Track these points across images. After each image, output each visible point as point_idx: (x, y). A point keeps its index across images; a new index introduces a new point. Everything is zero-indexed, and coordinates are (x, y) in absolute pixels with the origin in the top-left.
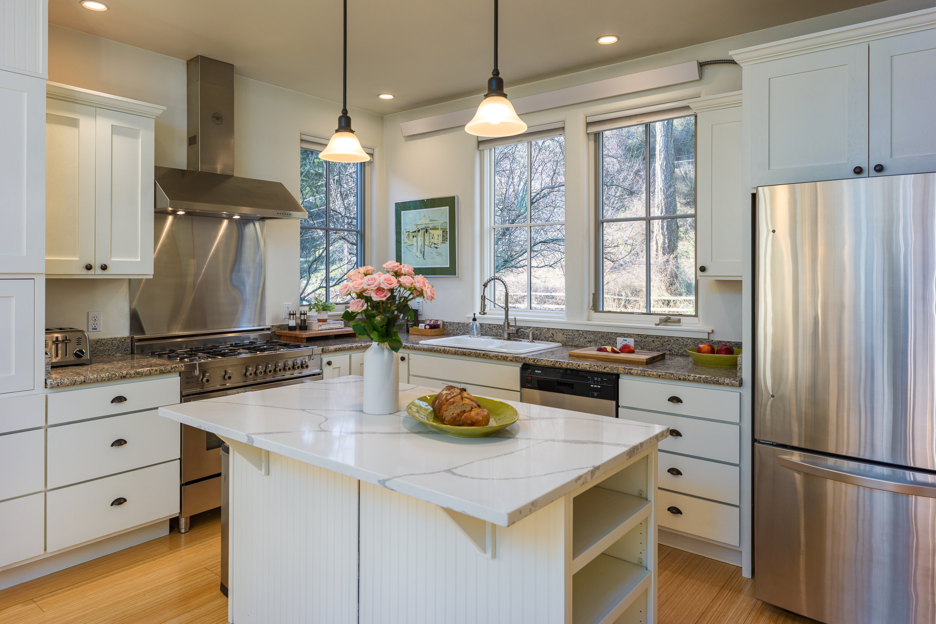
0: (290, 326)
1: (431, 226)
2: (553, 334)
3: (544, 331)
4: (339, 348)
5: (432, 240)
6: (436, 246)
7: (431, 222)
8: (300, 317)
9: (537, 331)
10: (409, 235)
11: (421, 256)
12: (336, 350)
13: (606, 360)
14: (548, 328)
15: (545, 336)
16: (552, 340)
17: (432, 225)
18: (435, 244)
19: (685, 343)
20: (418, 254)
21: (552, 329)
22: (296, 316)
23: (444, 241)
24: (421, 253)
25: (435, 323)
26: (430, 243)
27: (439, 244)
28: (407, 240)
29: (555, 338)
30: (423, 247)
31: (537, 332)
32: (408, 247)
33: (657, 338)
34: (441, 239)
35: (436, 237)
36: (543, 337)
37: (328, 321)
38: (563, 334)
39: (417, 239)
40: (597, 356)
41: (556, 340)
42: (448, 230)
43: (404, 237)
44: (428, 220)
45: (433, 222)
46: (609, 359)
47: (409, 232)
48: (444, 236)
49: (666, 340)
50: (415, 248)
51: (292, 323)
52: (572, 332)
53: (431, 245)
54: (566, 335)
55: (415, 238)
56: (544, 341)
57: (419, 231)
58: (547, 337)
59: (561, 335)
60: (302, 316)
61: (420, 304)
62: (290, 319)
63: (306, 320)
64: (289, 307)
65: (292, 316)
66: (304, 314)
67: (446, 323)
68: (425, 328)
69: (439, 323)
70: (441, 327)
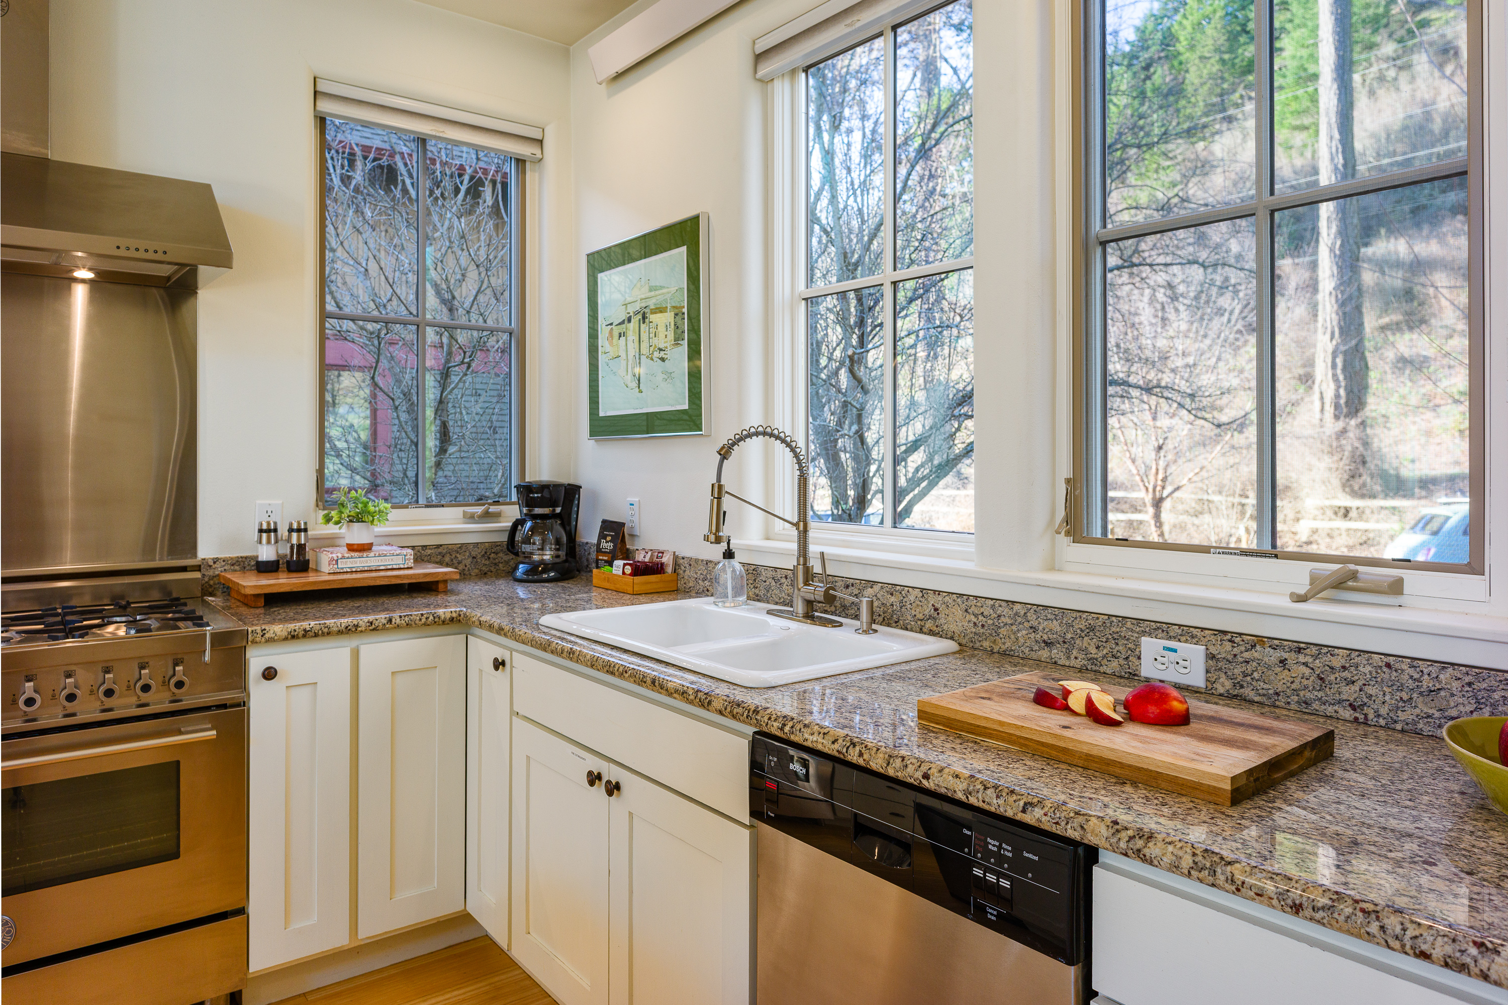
0: (263, 562)
1: (652, 304)
2: (936, 610)
3: (912, 598)
4: (305, 630)
5: (656, 341)
6: (662, 354)
7: (653, 294)
8: (290, 537)
9: (892, 594)
10: (611, 332)
11: (635, 384)
12: (293, 636)
13: (1054, 753)
14: (922, 590)
15: (914, 613)
16: (934, 628)
17: (654, 301)
18: (661, 349)
19: (1426, 683)
20: (629, 378)
21: (935, 591)
22: (276, 537)
23: (678, 339)
24: (635, 375)
25: (655, 559)
26: (651, 350)
27: (669, 348)
28: (608, 347)
29: (943, 621)
30: (638, 362)
31: (893, 599)
32: (610, 363)
33: (1299, 650)
34: (671, 335)
35: (662, 330)
36: (909, 618)
37: (374, 548)
38: (966, 611)
39: (627, 340)
40: (1018, 733)
41: (945, 627)
42: (685, 310)
43: (602, 341)
44: (646, 289)
45: (657, 293)
46: (1065, 750)
47: (612, 324)
48: (678, 328)
49: (1337, 662)
50: (623, 366)
51: (267, 553)
52: (993, 607)
53: (653, 353)
54: (976, 616)
55: (623, 339)
56: (912, 630)
57: (629, 320)
58: (920, 616)
59: (959, 613)
60: (295, 535)
61: (636, 507)
62: (260, 542)
63: (305, 544)
64: (269, 513)
65: (264, 535)
66: (299, 530)
67: (681, 561)
68: (624, 573)
69: (664, 560)
70: (669, 570)
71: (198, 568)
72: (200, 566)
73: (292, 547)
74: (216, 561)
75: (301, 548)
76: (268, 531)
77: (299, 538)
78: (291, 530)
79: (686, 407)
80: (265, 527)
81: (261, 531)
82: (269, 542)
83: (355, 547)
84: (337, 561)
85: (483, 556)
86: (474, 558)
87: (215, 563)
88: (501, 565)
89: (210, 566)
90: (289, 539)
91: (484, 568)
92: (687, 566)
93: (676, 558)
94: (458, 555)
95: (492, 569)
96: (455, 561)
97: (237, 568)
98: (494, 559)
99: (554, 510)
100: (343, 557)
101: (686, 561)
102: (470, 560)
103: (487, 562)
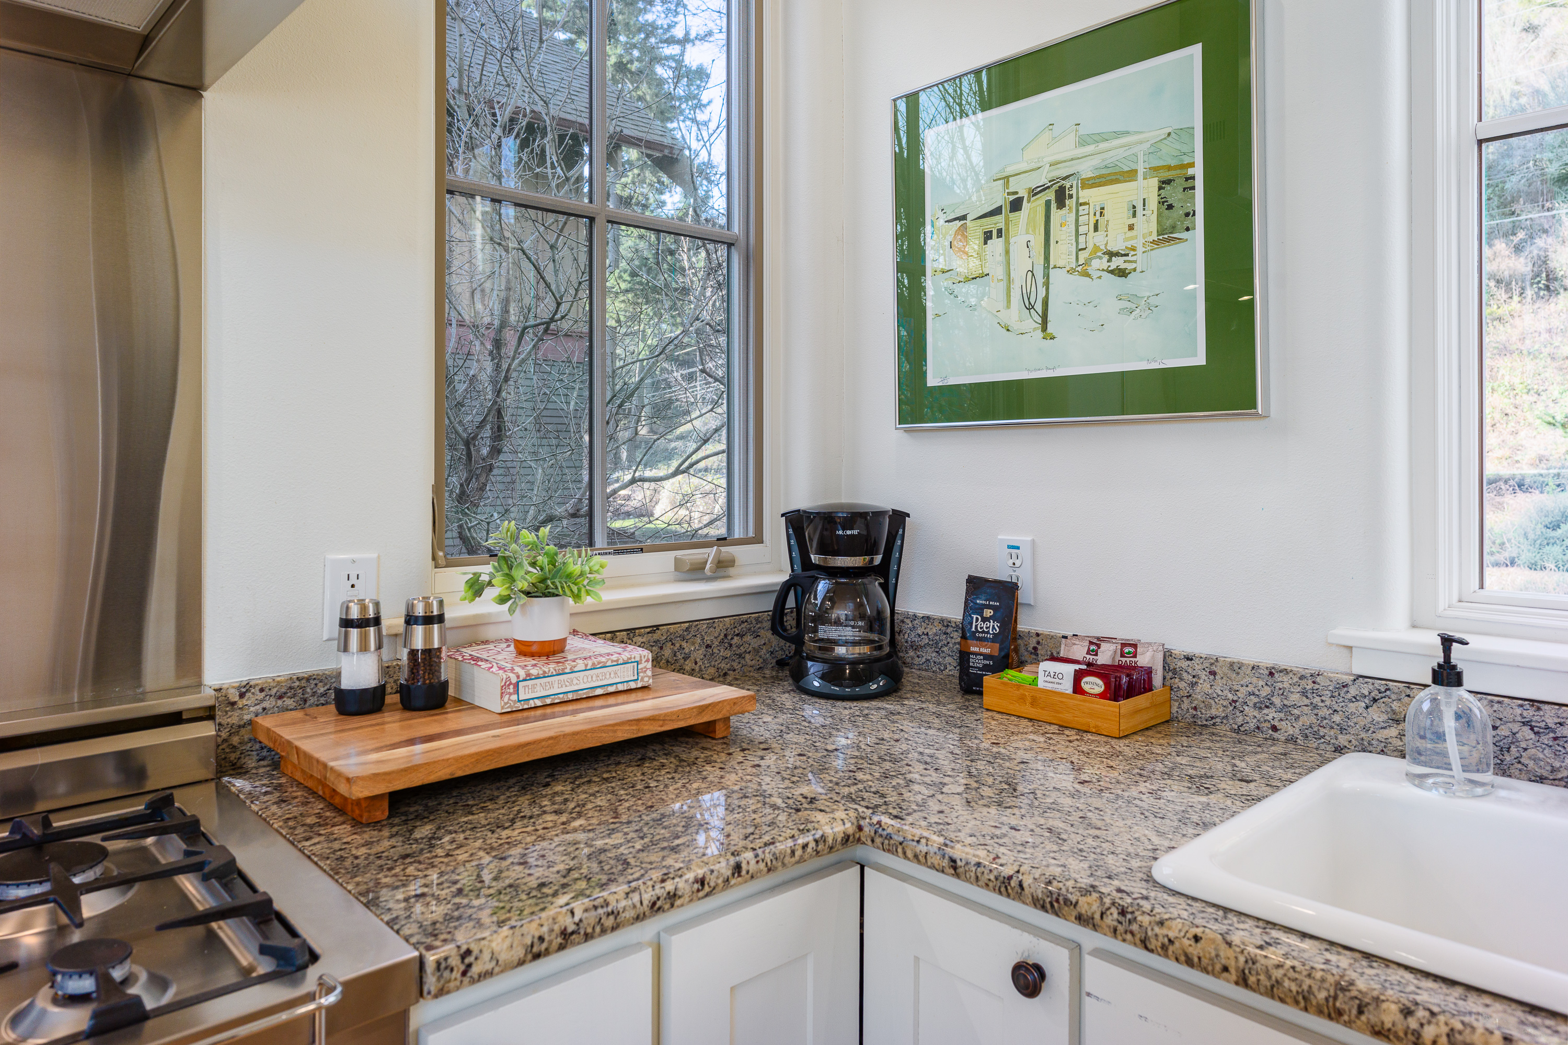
0: (346, 691)
1: (1086, 169)
5: (1097, 239)
6: (1117, 262)
7: (1090, 149)
8: (407, 634)
10: (963, 234)
11: (1031, 323)
17: (1096, 161)
18: (1112, 255)
20: (1015, 314)
22: (379, 634)
23: (1172, 224)
24: (1031, 307)
26: (1083, 256)
27: (1140, 249)
28: (952, 259)
30: (1040, 280)
32: (957, 288)
34: (1149, 222)
35: (1117, 217)
39: (1007, 243)
42: (1198, 171)
43: (938, 245)
44: (1071, 139)
45: (1103, 146)
47: (964, 218)
48: (1170, 207)
50: (996, 289)
51: (358, 671)
53: (1088, 262)
55: (996, 244)
57: (1016, 205)
60: (419, 630)
61: (1025, 552)
62: (346, 649)
63: (439, 649)
64: (353, 580)
65: (354, 633)
66: (428, 620)
67: (1185, 664)
68: (1077, 689)
69: (1144, 659)
70: (1157, 680)
71: (208, 714)
72: (212, 708)
73: (413, 653)
74: (244, 690)
75: (431, 655)
76: (363, 623)
77: (428, 637)
78: (411, 620)
79: (1200, 359)
80: (355, 614)
81: (347, 623)
82: (363, 648)
83: (534, 648)
84: (516, 685)
85: (722, 642)
86: (708, 646)
87: (242, 695)
88: (748, 657)
89: (233, 704)
90: (407, 637)
91: (723, 665)
92: (1203, 675)
93: (1168, 655)
94: (684, 644)
95: (735, 664)
96: (679, 656)
97: (289, 702)
98: (738, 647)
99: (872, 560)
100: (529, 677)
101: (1197, 666)
102: (703, 649)
103: (728, 653)
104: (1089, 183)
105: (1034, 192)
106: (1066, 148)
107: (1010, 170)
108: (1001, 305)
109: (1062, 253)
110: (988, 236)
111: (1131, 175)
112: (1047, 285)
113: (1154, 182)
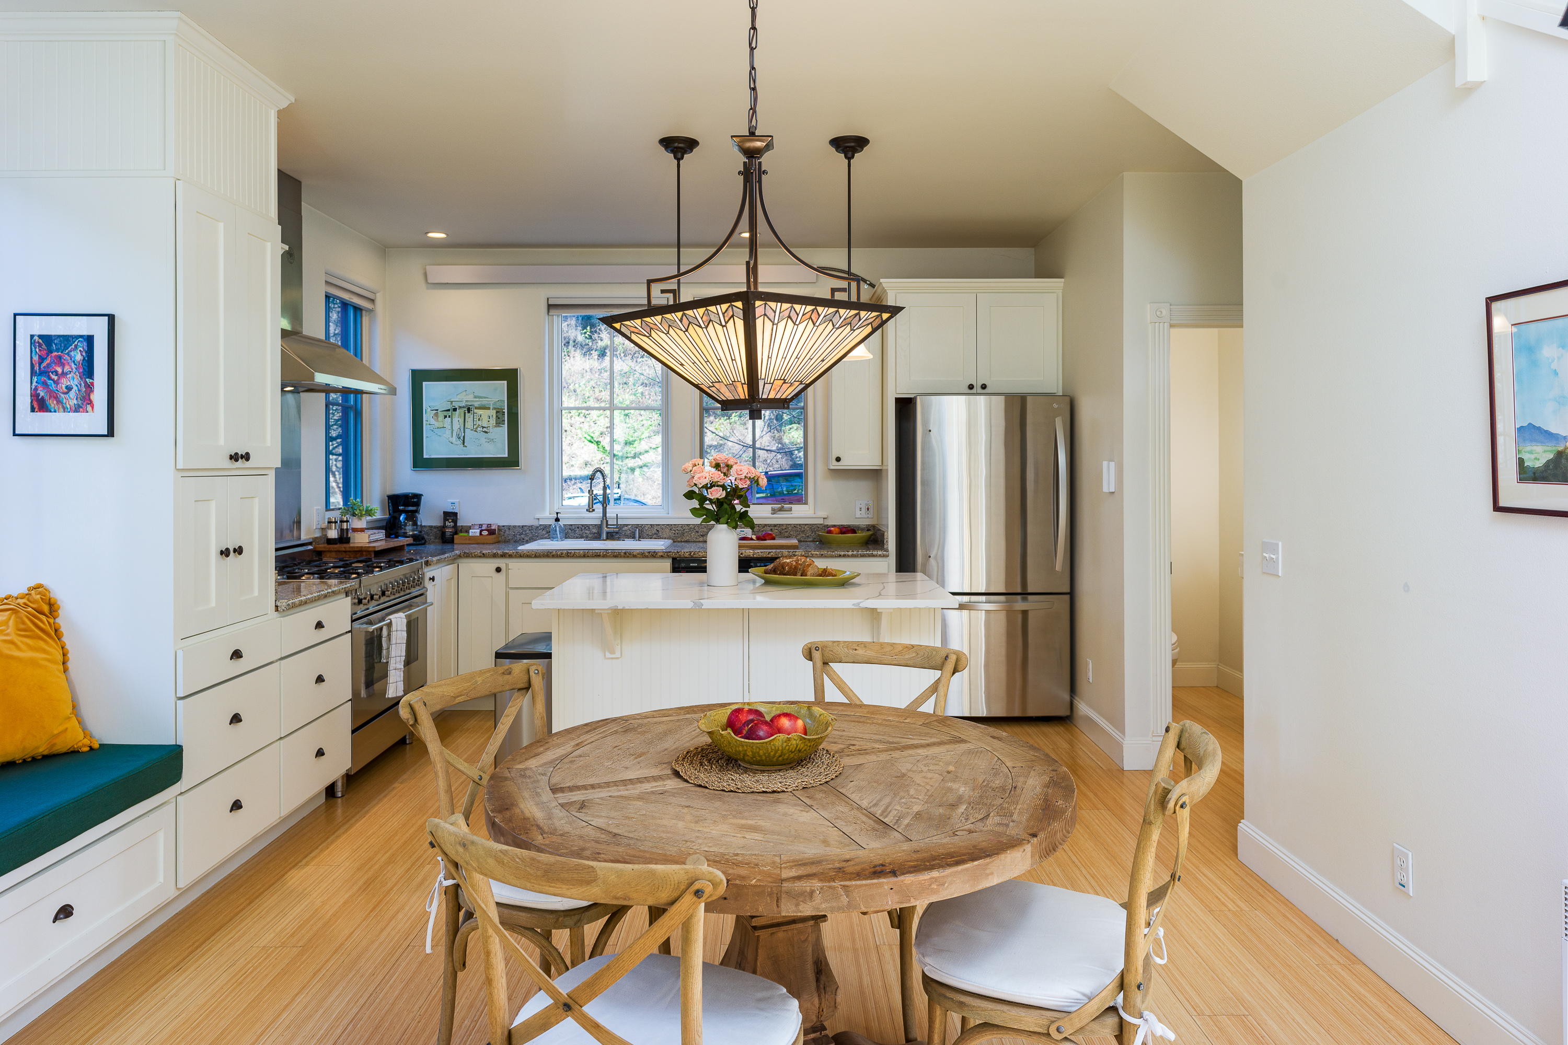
0: (330, 539)
1: (476, 404)
3: (647, 528)
5: (480, 423)
6: (484, 429)
7: (478, 399)
10: (436, 415)
14: (652, 525)
17: (479, 403)
18: (483, 427)
20: (454, 439)
21: (655, 525)
23: (499, 422)
24: (459, 438)
28: (432, 421)
30: (462, 431)
32: (435, 430)
34: (493, 421)
35: (485, 418)
38: (671, 529)
39: (452, 419)
42: (506, 411)
43: (427, 417)
44: (472, 396)
45: (481, 399)
47: (437, 410)
50: (448, 432)
51: (332, 534)
53: (477, 428)
55: (448, 419)
57: (455, 410)
60: (343, 525)
61: (456, 504)
63: (346, 529)
65: (333, 525)
68: (480, 535)
69: (493, 528)
73: (341, 531)
75: (346, 532)
76: (334, 522)
78: (342, 522)
79: (503, 456)
81: (330, 522)
92: (507, 529)
93: (499, 525)
97: (318, 543)
101: (506, 527)
104: (476, 408)
105: (460, 407)
106: (470, 398)
107: (452, 400)
108: (450, 436)
109: (469, 424)
110: (445, 417)
111: (489, 408)
112: (464, 432)
113: (495, 411)
